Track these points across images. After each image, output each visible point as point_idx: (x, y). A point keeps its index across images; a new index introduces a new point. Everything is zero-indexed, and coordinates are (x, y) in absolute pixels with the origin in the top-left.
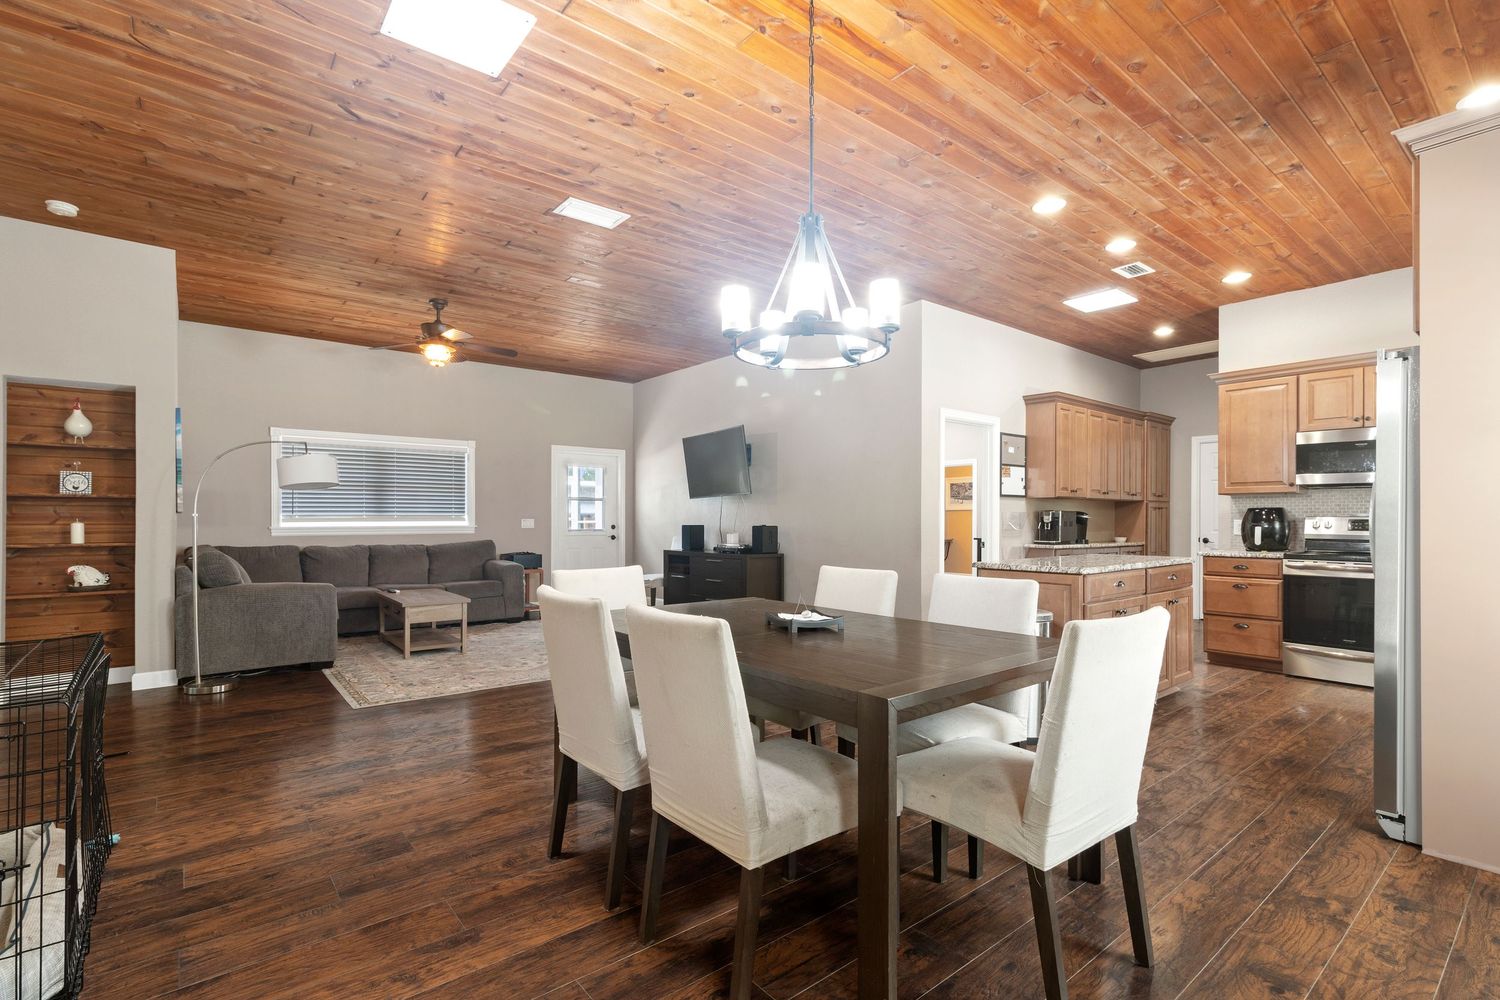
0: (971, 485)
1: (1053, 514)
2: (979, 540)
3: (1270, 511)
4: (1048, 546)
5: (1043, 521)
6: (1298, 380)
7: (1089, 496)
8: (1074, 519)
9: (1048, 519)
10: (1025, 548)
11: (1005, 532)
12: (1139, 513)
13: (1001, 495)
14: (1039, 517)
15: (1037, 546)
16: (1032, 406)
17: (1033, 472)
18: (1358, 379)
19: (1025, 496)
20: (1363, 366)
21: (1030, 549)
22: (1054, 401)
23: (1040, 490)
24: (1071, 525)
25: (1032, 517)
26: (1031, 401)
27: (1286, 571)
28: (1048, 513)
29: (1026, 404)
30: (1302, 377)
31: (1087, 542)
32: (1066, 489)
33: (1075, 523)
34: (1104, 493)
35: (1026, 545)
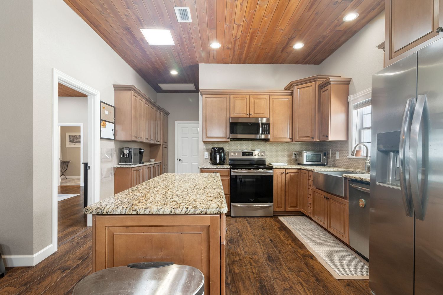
0: (80, 136)
1: (129, 149)
2: (86, 164)
3: (219, 149)
4: (127, 166)
5: (124, 153)
6: (230, 96)
7: (144, 140)
8: (138, 152)
9: (126, 152)
10: (114, 168)
11: (103, 160)
12: (159, 150)
13: (101, 138)
14: (121, 151)
15: (121, 166)
16: (118, 91)
17: (118, 127)
18: (248, 100)
19: (114, 140)
20: (250, 95)
21: (118, 168)
22: (130, 90)
23: (122, 136)
24: (137, 155)
25: (118, 151)
26: (118, 88)
27: (232, 174)
28: (126, 149)
29: (115, 90)
30: (231, 96)
31: (143, 163)
32: (135, 136)
33: (139, 153)
34: (150, 140)
35: (115, 166)
